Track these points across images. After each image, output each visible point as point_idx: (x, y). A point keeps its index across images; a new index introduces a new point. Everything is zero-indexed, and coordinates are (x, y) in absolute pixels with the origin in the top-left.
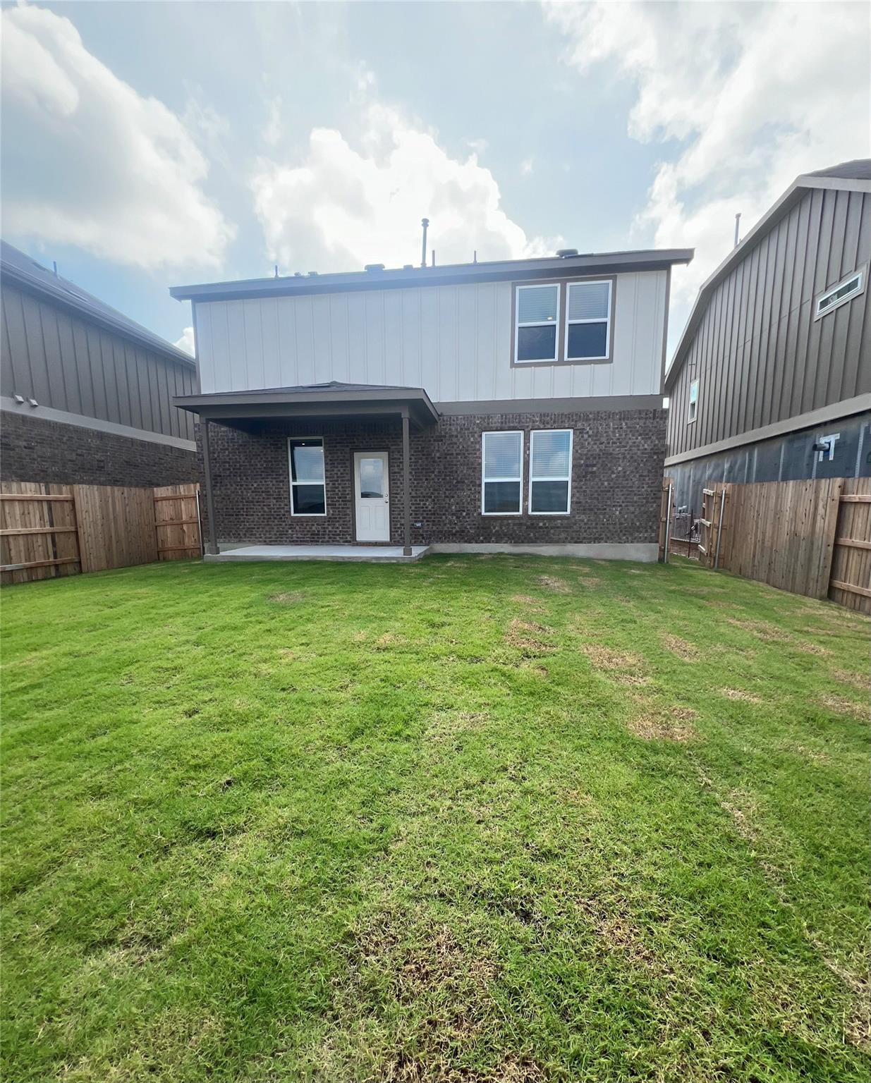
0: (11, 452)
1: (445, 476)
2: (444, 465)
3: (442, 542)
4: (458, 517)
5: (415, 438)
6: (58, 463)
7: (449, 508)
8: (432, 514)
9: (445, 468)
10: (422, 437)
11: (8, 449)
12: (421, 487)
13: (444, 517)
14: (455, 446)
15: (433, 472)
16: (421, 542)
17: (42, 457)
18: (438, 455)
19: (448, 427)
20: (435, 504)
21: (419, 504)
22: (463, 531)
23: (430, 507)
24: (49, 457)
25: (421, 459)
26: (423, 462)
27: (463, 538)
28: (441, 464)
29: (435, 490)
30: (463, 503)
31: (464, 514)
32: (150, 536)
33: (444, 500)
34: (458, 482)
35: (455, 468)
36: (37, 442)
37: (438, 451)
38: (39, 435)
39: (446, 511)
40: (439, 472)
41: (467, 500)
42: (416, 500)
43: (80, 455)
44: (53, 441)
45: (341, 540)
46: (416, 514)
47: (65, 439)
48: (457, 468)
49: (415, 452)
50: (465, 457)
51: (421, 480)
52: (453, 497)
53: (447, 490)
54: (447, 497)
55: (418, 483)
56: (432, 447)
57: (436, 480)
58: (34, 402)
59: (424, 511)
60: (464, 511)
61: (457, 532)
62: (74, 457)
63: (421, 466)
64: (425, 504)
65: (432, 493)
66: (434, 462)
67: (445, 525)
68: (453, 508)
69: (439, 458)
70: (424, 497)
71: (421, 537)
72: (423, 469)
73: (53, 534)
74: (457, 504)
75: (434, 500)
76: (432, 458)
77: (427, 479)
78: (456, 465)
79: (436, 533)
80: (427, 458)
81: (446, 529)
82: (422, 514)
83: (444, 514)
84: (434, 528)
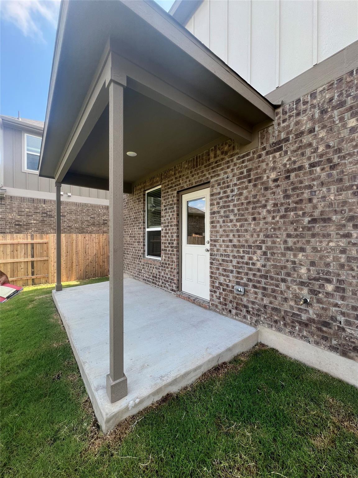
0: (52, 219)
1: (286, 210)
2: (285, 191)
3: (279, 330)
4: (313, 292)
5: (239, 158)
6: (79, 222)
7: (294, 269)
8: (261, 276)
9: (287, 197)
10: (248, 155)
11: (51, 217)
12: (246, 231)
13: (283, 286)
14: (308, 151)
15: (265, 206)
16: (245, 317)
17: (69, 220)
18: (273, 176)
19: (293, 120)
20: (268, 260)
21: (242, 257)
22: (326, 324)
23: (259, 265)
24: (74, 220)
25: (246, 188)
26: (249, 192)
27: (325, 339)
28: (279, 190)
29: (267, 236)
30: (328, 265)
31: (330, 288)
32: (104, 262)
33: (284, 255)
34: (314, 221)
35: (306, 194)
36: (68, 213)
37: (274, 169)
38: (69, 210)
39: (288, 275)
40: (275, 205)
41: (336, 259)
42: (238, 252)
43: (92, 218)
44: (77, 212)
45: (170, 288)
46: (239, 273)
47: (84, 211)
48: (313, 193)
49: (239, 179)
50: (332, 168)
51: (246, 220)
52: (302, 250)
53: (289, 236)
54: (288, 249)
55: (241, 226)
56: (264, 165)
57: (270, 219)
58: (70, 194)
59: (250, 269)
60: (329, 281)
61: (311, 320)
62: (89, 218)
63: (246, 198)
64: (250, 259)
65: (263, 242)
66: (266, 189)
67: (286, 300)
68: (303, 270)
69: (275, 180)
70: (250, 247)
71: (244, 310)
72: (249, 203)
73: (32, 262)
74: (313, 264)
75: (265, 253)
76: (263, 183)
77: (254, 219)
78: (310, 187)
79: (269, 311)
80: (255, 186)
81: (286, 307)
82: (247, 274)
83: (284, 280)
84: (266, 301)
